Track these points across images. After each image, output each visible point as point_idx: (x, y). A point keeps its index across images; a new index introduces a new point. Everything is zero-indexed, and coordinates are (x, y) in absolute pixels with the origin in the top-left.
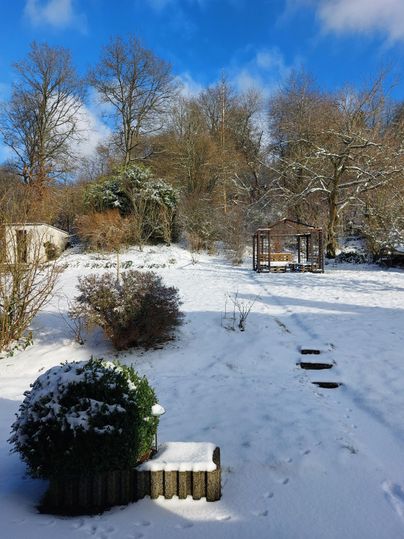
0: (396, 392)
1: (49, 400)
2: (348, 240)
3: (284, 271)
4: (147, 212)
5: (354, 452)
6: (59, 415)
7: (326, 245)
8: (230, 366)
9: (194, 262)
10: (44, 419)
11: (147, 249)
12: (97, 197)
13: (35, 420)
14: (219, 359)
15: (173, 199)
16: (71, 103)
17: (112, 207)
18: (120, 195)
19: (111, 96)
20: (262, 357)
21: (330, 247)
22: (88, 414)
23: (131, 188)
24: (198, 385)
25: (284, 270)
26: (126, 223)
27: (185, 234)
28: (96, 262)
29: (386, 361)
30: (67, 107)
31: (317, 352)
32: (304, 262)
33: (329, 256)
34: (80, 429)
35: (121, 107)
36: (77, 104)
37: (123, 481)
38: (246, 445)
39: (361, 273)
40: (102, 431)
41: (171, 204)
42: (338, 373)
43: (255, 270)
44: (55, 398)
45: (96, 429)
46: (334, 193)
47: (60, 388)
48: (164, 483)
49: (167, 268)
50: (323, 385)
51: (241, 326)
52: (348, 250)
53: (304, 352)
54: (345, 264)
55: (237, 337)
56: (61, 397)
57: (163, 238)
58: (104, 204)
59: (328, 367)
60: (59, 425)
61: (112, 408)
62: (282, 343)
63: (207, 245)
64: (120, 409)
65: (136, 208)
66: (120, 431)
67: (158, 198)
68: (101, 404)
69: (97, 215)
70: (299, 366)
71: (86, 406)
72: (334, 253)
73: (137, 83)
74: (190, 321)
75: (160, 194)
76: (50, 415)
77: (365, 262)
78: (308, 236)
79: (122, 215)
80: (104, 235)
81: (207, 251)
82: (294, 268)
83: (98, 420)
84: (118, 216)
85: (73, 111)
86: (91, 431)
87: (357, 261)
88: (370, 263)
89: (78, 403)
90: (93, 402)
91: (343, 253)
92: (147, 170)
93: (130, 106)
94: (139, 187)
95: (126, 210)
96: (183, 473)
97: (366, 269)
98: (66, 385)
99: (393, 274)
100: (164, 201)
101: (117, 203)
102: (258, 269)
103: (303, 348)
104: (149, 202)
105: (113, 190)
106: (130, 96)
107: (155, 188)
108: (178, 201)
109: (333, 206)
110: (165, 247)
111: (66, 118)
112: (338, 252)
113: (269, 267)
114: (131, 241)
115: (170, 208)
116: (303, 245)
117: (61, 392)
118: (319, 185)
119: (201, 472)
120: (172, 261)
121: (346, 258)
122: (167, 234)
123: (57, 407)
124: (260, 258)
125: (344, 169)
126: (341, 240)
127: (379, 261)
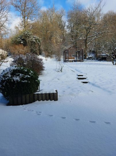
0: (103, 83)
1: (7, 74)
2: (90, 54)
4: (31, 45)
5: (92, 92)
6: (11, 77)
7: (84, 54)
8: (59, 79)
9: (46, 60)
10: (6, 79)
12: (16, 40)
13: (4, 80)
14: (55, 78)
15: (39, 41)
16: (5, 11)
17: (20, 43)
18: (23, 40)
19: (18, 9)
20: (67, 77)
21: (85, 55)
22: (20, 77)
23: (26, 37)
24: (50, 83)
25: (72, 61)
26: (25, 48)
27: (43, 52)
29: (101, 77)
30: (4, 12)
31: (82, 76)
33: (85, 58)
34: (17, 81)
35: (22, 12)
36: (7, 11)
37: (31, 97)
38: (64, 92)
40: (24, 81)
41: (39, 43)
42: (88, 80)
43: (64, 62)
44: (9, 73)
45: (22, 81)
46: (86, 39)
47: (10, 70)
48: (42, 97)
50: (84, 82)
51: (61, 71)
52: (90, 57)
53: (79, 76)
54: (89, 60)
55: (60, 73)
56: (11, 73)
58: (18, 42)
59: (85, 78)
60: (11, 80)
61: (26, 76)
62: (72, 74)
63: (50, 55)
64: (28, 76)
65: (28, 43)
66: (29, 82)
67: (34, 41)
68: (23, 75)
69: (16, 46)
70: (77, 79)
71: (18, 75)
73: (27, 5)
74: (46, 70)
75: (35, 39)
76: (8, 78)
78: (79, 52)
79: (24, 46)
80: (19, 52)
81: (50, 57)
82: (75, 61)
83: (23, 79)
84: (23, 46)
85: (6, 13)
86: (21, 81)
87: (92, 60)
89: (16, 74)
90: (21, 74)
92: (31, 32)
93: (25, 12)
94: (28, 37)
95: (25, 44)
96: (47, 94)
97: (95, 61)
98: (12, 70)
100: (37, 42)
101: (22, 42)
102: (65, 61)
103: (78, 75)
104: (32, 42)
105: (20, 38)
106: (24, 9)
107: (34, 37)
108: (41, 42)
109: (86, 43)
111: (4, 16)
112: (87, 57)
113: (68, 60)
115: (38, 44)
116: (78, 55)
117: (11, 72)
118: (82, 37)
119: (53, 93)
122: (38, 52)
123: (10, 76)
124: (66, 58)
125: (89, 32)
126: (88, 54)
127: (98, 59)
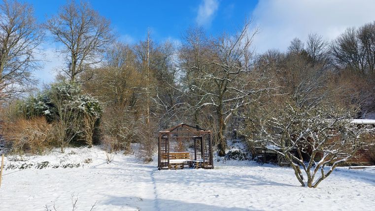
2: (234, 142)
3: (182, 168)
9: (109, 161)
11: (68, 150)
15: (98, 109)
17: (42, 115)
18: (51, 105)
21: (220, 147)
25: (182, 166)
28: (13, 163)
32: (199, 160)
33: (220, 155)
39: (243, 168)
46: (220, 107)
49: (81, 167)
52: (233, 150)
54: (232, 161)
57: (85, 141)
58: (35, 112)
63: (124, 146)
65: (61, 116)
67: (84, 108)
72: (224, 152)
75: (86, 105)
77: (246, 159)
78: (201, 138)
81: (124, 151)
82: (191, 165)
87: (241, 158)
88: (250, 160)
91: (230, 152)
94: (68, 99)
95: (54, 118)
97: (248, 165)
99: (267, 168)
100: (90, 110)
101: (47, 112)
102: (161, 166)
104: (74, 111)
105: (45, 102)
107: (83, 100)
108: (103, 111)
109: (220, 116)
110: (86, 149)
112: (227, 152)
113: (168, 164)
114: (53, 144)
118: (210, 101)
120: (88, 161)
121: (233, 156)
122: (89, 138)
125: (225, 89)
126: (229, 142)
127: (256, 158)
